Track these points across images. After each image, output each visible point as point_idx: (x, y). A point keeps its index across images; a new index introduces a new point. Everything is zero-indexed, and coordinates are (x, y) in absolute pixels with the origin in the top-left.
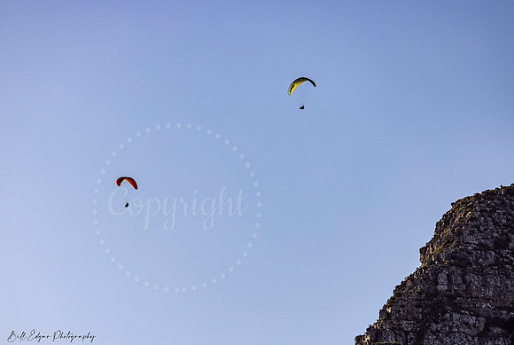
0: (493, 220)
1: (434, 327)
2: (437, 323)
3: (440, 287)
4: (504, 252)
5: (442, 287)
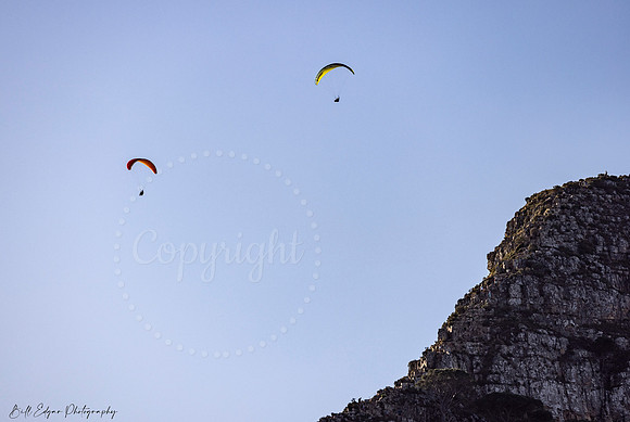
1: (505, 349)
2: (508, 345)
3: (512, 301)
4: (591, 258)
5: (515, 301)
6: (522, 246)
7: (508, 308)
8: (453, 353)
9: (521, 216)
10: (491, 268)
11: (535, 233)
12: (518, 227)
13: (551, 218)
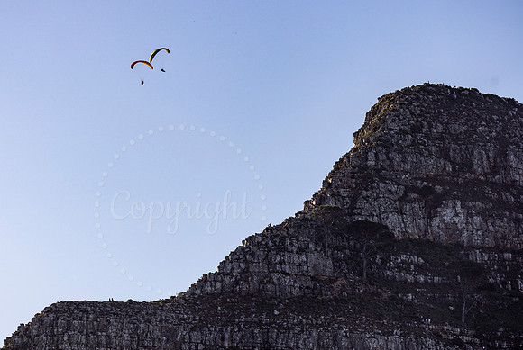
0: (410, 111)
1: (365, 193)
2: (367, 190)
3: (369, 163)
4: (419, 136)
5: (371, 163)
6: (376, 128)
7: (367, 167)
8: (332, 195)
9: (375, 110)
10: (356, 143)
11: (384, 121)
12: (373, 116)
13: (393, 110)
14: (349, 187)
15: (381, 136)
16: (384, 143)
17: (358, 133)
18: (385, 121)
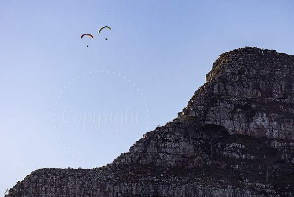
0: (238, 62)
2: (213, 107)
3: (215, 91)
4: (243, 76)
5: (216, 91)
6: (218, 72)
7: (213, 94)
8: (194, 110)
9: (218, 62)
10: (207, 80)
12: (217, 65)
13: (228, 62)
14: (203, 105)
15: (222, 76)
16: (223, 80)
17: (208, 74)
18: (223, 68)
